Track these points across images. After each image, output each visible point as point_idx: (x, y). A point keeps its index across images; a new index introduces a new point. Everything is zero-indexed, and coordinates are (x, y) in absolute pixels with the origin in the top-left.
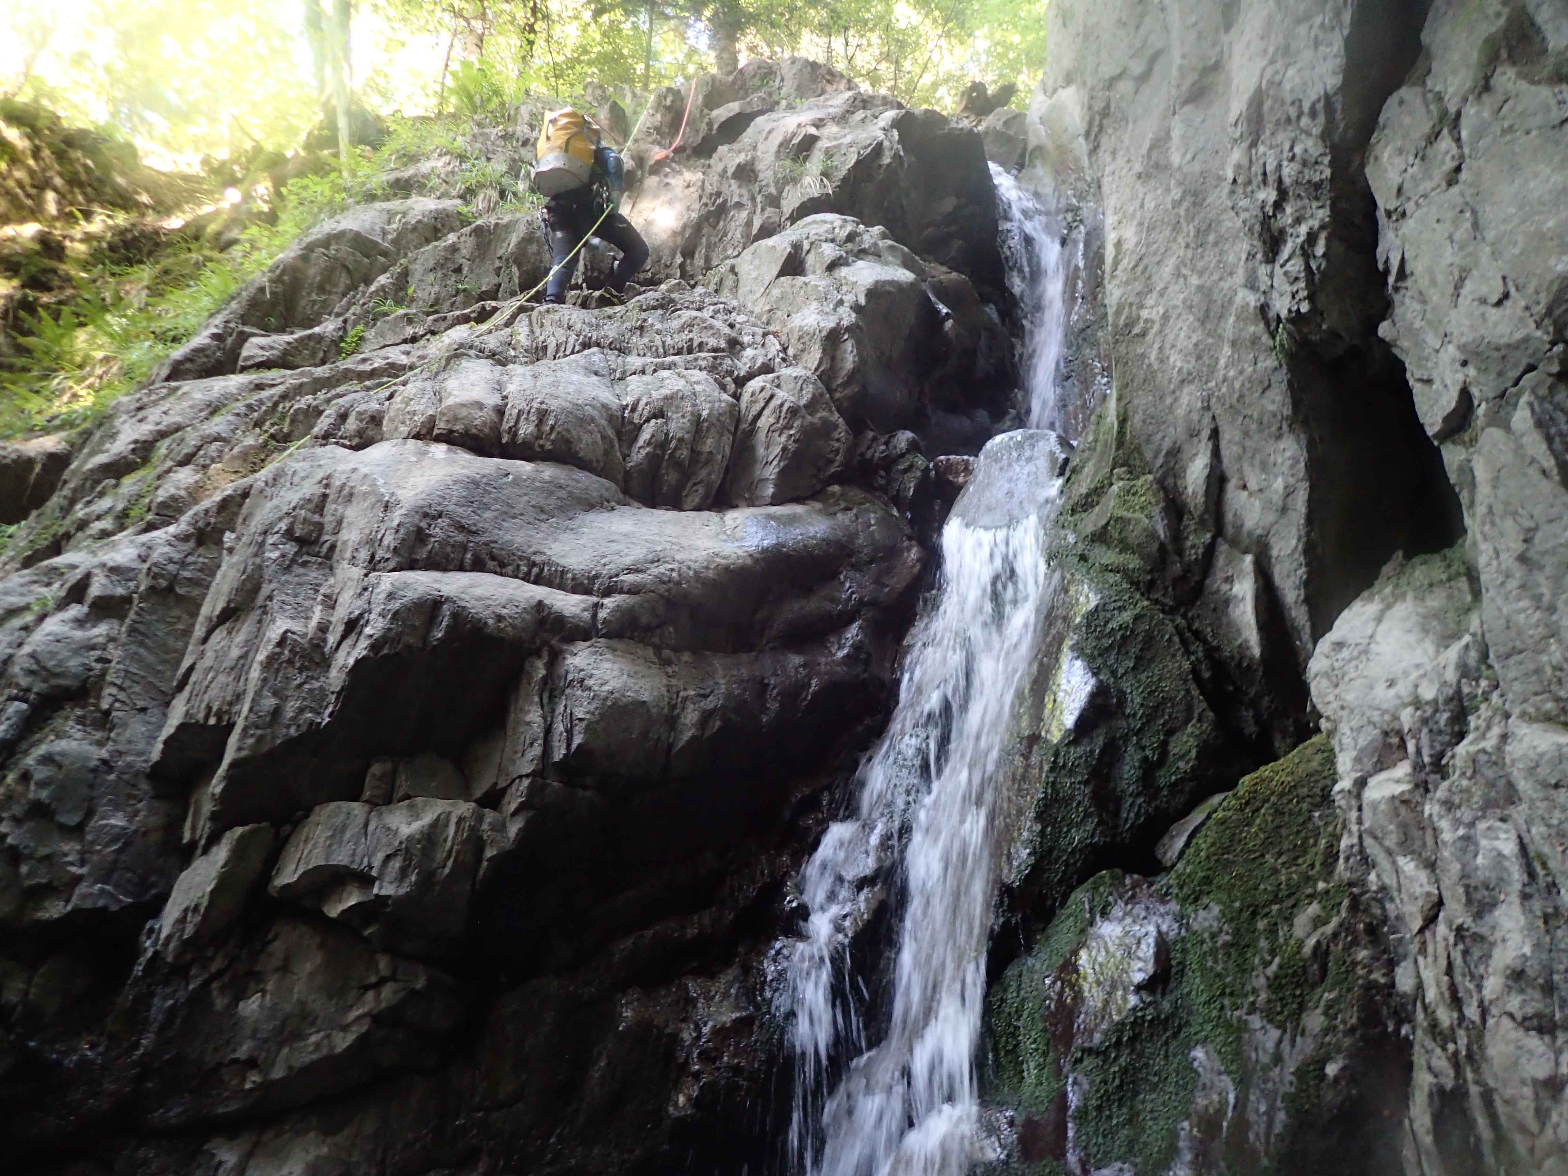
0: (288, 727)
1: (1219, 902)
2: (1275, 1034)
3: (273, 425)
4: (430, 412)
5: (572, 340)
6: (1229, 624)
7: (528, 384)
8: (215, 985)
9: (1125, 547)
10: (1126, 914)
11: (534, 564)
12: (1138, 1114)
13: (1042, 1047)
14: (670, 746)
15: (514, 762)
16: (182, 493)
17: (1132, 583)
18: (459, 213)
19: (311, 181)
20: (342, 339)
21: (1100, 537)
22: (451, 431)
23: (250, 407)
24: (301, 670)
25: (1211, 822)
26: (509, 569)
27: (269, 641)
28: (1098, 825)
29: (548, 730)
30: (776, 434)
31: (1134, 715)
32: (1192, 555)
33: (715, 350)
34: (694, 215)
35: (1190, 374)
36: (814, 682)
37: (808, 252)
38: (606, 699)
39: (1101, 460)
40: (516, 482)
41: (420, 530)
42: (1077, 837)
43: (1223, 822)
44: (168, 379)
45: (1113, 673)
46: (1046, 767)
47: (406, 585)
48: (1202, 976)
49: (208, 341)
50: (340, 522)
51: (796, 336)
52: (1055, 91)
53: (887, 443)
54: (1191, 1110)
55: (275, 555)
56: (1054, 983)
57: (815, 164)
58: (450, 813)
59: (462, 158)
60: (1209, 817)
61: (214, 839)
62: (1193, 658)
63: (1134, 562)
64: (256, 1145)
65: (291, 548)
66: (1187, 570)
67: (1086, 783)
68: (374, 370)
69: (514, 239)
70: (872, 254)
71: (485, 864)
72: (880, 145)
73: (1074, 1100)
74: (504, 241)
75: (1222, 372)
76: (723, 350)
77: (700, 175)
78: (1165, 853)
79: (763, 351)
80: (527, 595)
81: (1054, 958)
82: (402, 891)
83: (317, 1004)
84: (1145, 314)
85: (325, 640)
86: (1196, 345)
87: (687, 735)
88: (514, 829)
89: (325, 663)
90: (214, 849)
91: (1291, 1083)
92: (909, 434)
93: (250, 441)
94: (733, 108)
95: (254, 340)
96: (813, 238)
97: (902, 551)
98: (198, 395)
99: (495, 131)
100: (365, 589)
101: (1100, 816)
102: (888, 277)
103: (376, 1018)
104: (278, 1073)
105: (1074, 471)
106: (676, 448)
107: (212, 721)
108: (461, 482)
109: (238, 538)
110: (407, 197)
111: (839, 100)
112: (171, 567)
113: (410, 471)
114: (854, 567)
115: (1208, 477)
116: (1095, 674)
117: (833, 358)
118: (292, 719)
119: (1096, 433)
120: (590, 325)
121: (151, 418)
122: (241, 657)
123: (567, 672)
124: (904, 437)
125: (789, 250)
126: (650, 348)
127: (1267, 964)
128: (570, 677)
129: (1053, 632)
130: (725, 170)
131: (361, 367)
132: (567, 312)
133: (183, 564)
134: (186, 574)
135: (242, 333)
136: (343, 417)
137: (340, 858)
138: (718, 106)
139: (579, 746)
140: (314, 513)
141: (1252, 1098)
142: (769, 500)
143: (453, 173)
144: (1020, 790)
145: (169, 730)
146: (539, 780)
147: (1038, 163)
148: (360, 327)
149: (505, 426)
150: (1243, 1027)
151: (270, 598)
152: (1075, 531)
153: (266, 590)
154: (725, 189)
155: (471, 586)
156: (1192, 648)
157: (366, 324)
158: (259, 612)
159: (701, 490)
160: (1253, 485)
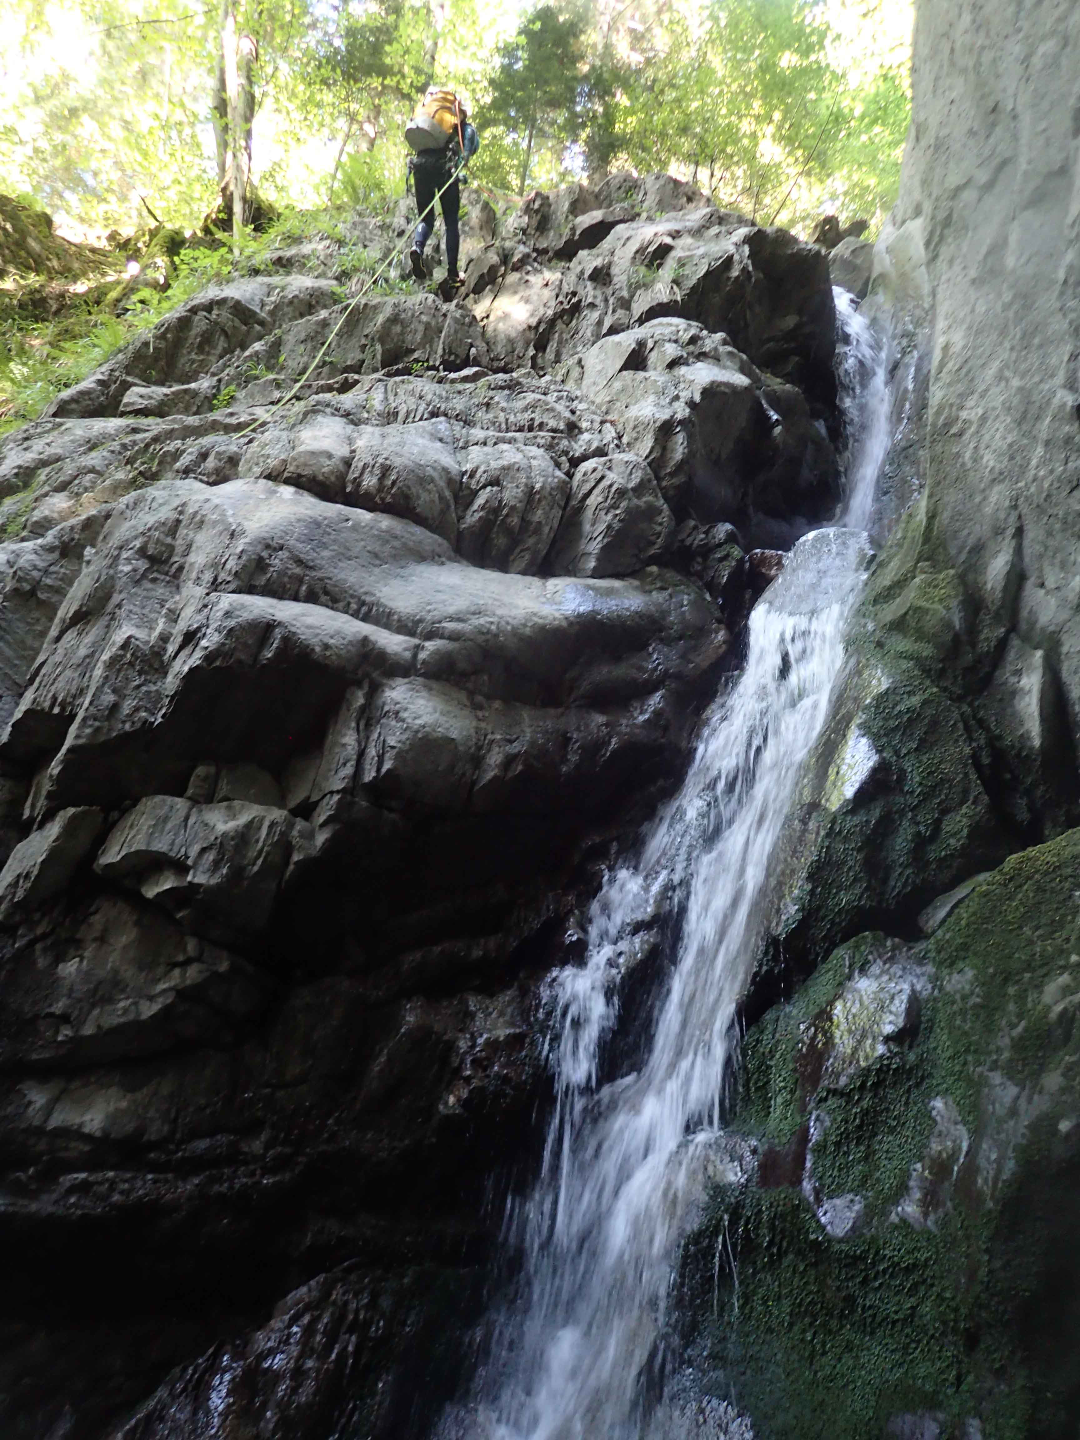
0: (124, 722)
1: (974, 967)
2: (1013, 1090)
3: (143, 463)
4: (283, 457)
5: (421, 409)
6: (1015, 714)
7: (376, 441)
8: (38, 946)
9: (920, 635)
10: (883, 972)
11: (363, 603)
12: (875, 1152)
13: (790, 1086)
14: (474, 783)
15: (327, 779)
16: (55, 515)
17: (923, 671)
18: (333, 293)
19: (201, 252)
20: (215, 396)
21: (898, 626)
22: (300, 476)
23: (124, 446)
24: (140, 673)
25: (975, 894)
26: (341, 605)
27: (114, 644)
28: (867, 889)
29: (361, 754)
30: (603, 512)
31: (913, 792)
32: (983, 647)
33: (554, 431)
34: (550, 312)
35: (1001, 473)
36: (614, 740)
37: (652, 349)
38: (417, 732)
39: (906, 556)
40: (355, 528)
41: (260, 560)
42: (844, 898)
43: (986, 894)
44: (55, 415)
45: (897, 753)
46: (822, 833)
47: (243, 606)
48: (950, 1033)
49: (93, 385)
50: (189, 546)
51: (631, 425)
52: (904, 222)
53: (707, 533)
54: (925, 1152)
55: (127, 568)
56: (808, 1028)
57: (668, 271)
58: (263, 818)
59: (341, 243)
60: (973, 890)
61: (49, 816)
62: (974, 744)
63: (927, 650)
64: (63, 1091)
65: (142, 565)
66: (978, 661)
67: (859, 850)
68: (239, 424)
69: (381, 319)
70: (712, 357)
71: (292, 867)
72: (730, 258)
73: (815, 1134)
74: (371, 320)
75: (1033, 472)
76: (562, 432)
77: (558, 275)
78: (927, 922)
79: (599, 437)
80: (354, 630)
81: (811, 1007)
82: (213, 881)
83: (128, 973)
84: (964, 415)
85: (165, 650)
86: (1010, 446)
87: (490, 775)
88: (321, 838)
89: (163, 670)
90: (48, 826)
91: (1023, 1135)
92: (728, 526)
93: (120, 475)
94: (595, 216)
95: (135, 389)
96: (656, 338)
97: (710, 632)
98: (79, 432)
99: (374, 221)
100: (205, 606)
101: (869, 881)
102: (725, 379)
103: (181, 994)
104: (88, 1030)
105: (881, 565)
106: (507, 515)
107: (56, 710)
108: (304, 521)
109: (97, 553)
110: (288, 273)
111: (696, 215)
112: (35, 574)
113: (257, 506)
114: (662, 640)
115: (1008, 573)
116: (878, 752)
117: (664, 449)
118: (127, 715)
119: (905, 530)
120: (440, 397)
121: (35, 448)
122: (87, 657)
123: (384, 704)
124: (724, 528)
125: (633, 346)
126: (494, 423)
127: (1013, 1026)
128: (386, 708)
129: (843, 711)
130: (582, 272)
131: (228, 420)
132: (420, 384)
133: (46, 572)
134: (49, 581)
135: (124, 382)
136: (204, 456)
137: (160, 846)
138: (583, 212)
139: (389, 770)
140: (167, 535)
141: (985, 1146)
142: (589, 573)
143: (331, 255)
144: (795, 852)
145: (18, 715)
146: (349, 797)
147: (880, 290)
148: (233, 387)
149: (351, 476)
150: (983, 1082)
151: (119, 606)
152: (874, 620)
153: (116, 598)
154: (581, 292)
155: (303, 615)
156: (975, 735)
157: (239, 385)
158: (108, 618)
159: (527, 556)
160: (1051, 582)
